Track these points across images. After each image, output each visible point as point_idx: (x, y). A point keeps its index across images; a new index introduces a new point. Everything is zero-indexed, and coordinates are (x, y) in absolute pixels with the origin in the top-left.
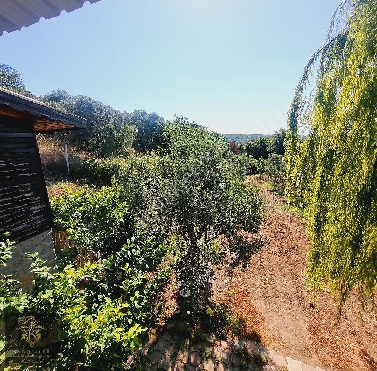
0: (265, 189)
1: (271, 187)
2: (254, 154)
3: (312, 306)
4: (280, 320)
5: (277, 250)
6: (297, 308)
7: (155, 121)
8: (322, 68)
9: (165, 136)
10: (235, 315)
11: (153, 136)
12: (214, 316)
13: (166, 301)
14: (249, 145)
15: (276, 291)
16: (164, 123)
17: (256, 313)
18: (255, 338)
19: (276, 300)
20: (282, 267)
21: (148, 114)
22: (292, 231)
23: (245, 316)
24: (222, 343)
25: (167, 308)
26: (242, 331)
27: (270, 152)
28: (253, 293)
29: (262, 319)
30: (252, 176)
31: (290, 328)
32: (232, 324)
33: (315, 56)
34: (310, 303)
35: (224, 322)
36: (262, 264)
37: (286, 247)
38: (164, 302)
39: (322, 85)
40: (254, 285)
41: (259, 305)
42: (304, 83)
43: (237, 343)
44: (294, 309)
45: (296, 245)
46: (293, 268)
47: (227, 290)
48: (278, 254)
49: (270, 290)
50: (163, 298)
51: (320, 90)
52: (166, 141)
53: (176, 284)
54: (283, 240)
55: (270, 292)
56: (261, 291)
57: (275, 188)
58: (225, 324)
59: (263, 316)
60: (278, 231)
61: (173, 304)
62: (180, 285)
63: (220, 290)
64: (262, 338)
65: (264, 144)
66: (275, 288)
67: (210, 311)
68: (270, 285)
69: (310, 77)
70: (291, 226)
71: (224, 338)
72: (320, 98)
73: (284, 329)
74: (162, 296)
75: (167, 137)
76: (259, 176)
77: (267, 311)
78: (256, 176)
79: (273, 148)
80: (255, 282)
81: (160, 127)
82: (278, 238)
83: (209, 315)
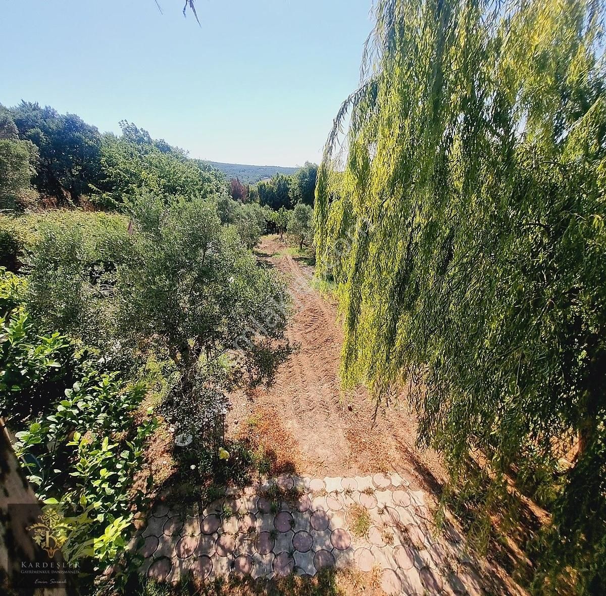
0: (290, 257)
1: (297, 254)
2: (270, 201)
3: (350, 409)
4: (316, 437)
5: (310, 347)
6: (334, 416)
7: (77, 134)
8: (354, 125)
9: (106, 167)
10: (260, 448)
11: (77, 164)
12: (232, 460)
13: (152, 461)
14: (261, 186)
15: (309, 401)
16: (99, 139)
17: (286, 438)
18: (289, 468)
19: (310, 414)
20: (315, 368)
21: (58, 117)
22: (327, 317)
23: (273, 445)
24: (246, 489)
25: (156, 470)
26: (272, 466)
27: (294, 197)
28: (282, 412)
29: (295, 443)
30: (270, 235)
31: (328, 442)
32: (258, 461)
33: (345, 105)
34: (349, 405)
35: (246, 461)
36: (290, 370)
37: (321, 340)
38: (150, 463)
39: (354, 145)
40: (283, 401)
41: (291, 425)
42: (333, 142)
43: (265, 483)
44: (331, 418)
45: (331, 336)
46: (329, 367)
47: (246, 418)
48: (310, 352)
49: (302, 403)
50: (147, 458)
51: (352, 154)
52: (110, 177)
53: (166, 430)
54: (316, 331)
55: (303, 405)
56: (291, 406)
57: (302, 255)
58: (247, 464)
59: (296, 438)
60: (310, 318)
61: (165, 462)
62: (173, 430)
63: (236, 421)
64: (297, 466)
65: (284, 185)
66: (309, 399)
67: (224, 454)
68: (302, 396)
69: (340, 135)
70: (324, 310)
71: (248, 483)
72: (353, 164)
73: (321, 446)
74: (143, 455)
75: (111, 169)
76: (279, 236)
77: (301, 430)
78: (276, 236)
79: (297, 192)
80: (284, 397)
81: (91, 147)
82: (309, 330)
83: (224, 460)
